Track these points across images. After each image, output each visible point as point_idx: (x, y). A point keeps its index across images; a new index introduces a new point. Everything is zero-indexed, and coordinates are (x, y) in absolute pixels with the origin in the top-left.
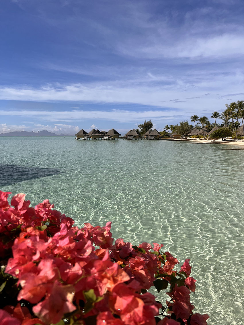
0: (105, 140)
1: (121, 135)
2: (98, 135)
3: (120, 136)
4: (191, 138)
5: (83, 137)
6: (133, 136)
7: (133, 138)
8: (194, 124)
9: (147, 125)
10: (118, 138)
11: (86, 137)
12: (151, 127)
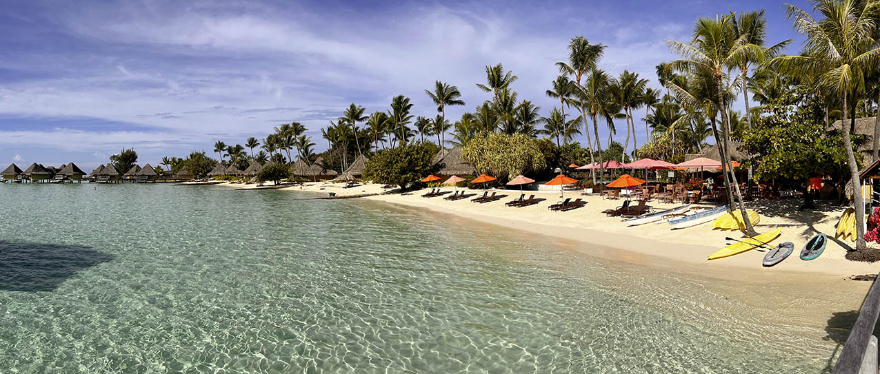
0: (56, 183)
1: (86, 174)
2: (43, 174)
3: (83, 176)
4: (214, 179)
5: (15, 177)
6: (108, 175)
7: (109, 180)
8: (218, 157)
9: (126, 156)
10: (80, 179)
11: (20, 178)
12: (134, 160)
